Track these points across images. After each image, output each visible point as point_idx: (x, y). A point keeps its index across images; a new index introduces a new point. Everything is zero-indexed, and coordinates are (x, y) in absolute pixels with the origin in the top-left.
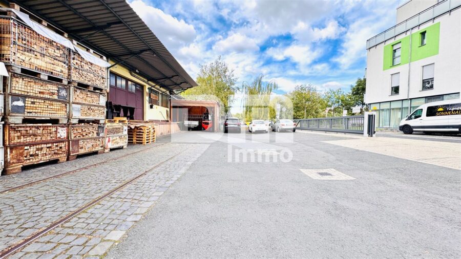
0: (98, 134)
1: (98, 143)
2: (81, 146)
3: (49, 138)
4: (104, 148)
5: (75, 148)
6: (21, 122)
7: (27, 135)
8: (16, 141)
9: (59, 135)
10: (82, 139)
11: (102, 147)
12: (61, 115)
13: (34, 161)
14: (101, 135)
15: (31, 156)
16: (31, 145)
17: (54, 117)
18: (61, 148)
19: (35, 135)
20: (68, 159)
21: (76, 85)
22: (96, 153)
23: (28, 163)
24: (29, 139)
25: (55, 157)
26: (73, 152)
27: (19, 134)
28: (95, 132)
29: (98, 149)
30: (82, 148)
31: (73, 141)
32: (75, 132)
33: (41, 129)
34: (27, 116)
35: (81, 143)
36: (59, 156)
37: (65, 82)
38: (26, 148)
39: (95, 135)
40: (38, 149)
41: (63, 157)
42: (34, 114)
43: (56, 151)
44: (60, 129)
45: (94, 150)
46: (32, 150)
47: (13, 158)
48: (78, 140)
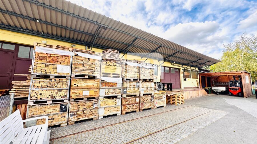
0: (151, 100)
1: (151, 104)
2: (144, 105)
3: (133, 102)
4: (154, 106)
5: (142, 106)
6: (125, 97)
7: (127, 101)
8: (124, 103)
9: (136, 101)
10: (145, 102)
11: (153, 106)
12: (137, 93)
13: (129, 111)
14: (153, 100)
15: (128, 109)
16: (128, 105)
17: (135, 94)
18: (137, 106)
19: (129, 101)
20: (139, 111)
21: (142, 80)
22: (150, 109)
23: (127, 111)
24: (128, 103)
25: (135, 110)
26: (141, 108)
27: (125, 101)
28: (150, 99)
29: (152, 107)
30: (145, 106)
31: (141, 103)
32: (142, 99)
33: (131, 99)
34: (127, 94)
35: (144, 104)
36: (136, 109)
37: (138, 80)
38: (127, 106)
39: (150, 100)
40: (130, 106)
41: (138, 110)
42: (129, 94)
43: (135, 107)
44: (137, 99)
45: (150, 107)
46: (128, 107)
47: (123, 109)
48: (143, 103)
